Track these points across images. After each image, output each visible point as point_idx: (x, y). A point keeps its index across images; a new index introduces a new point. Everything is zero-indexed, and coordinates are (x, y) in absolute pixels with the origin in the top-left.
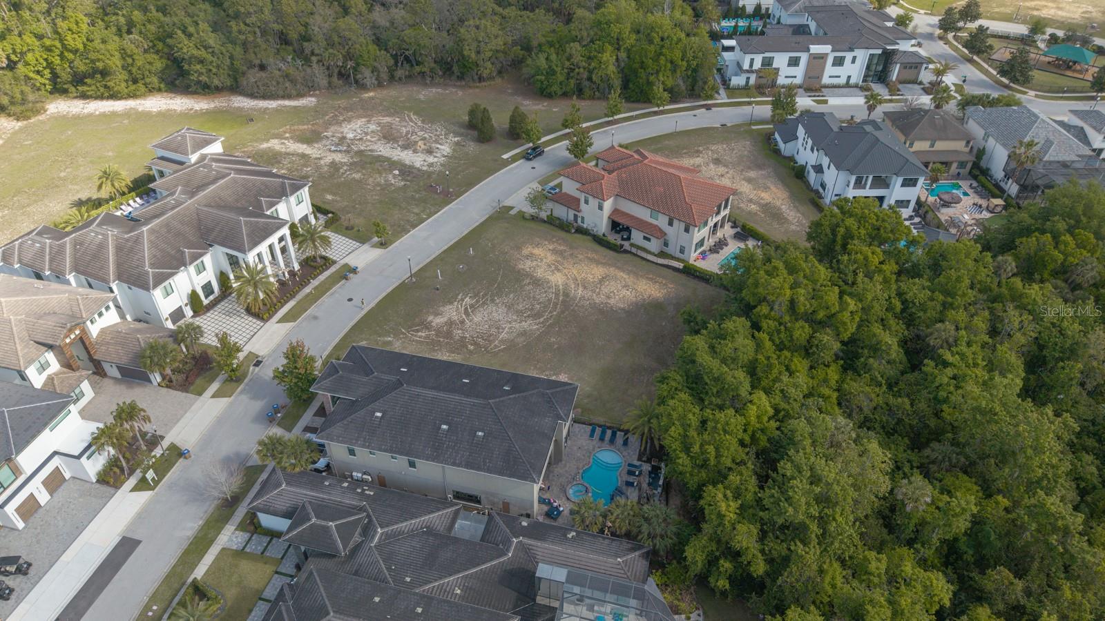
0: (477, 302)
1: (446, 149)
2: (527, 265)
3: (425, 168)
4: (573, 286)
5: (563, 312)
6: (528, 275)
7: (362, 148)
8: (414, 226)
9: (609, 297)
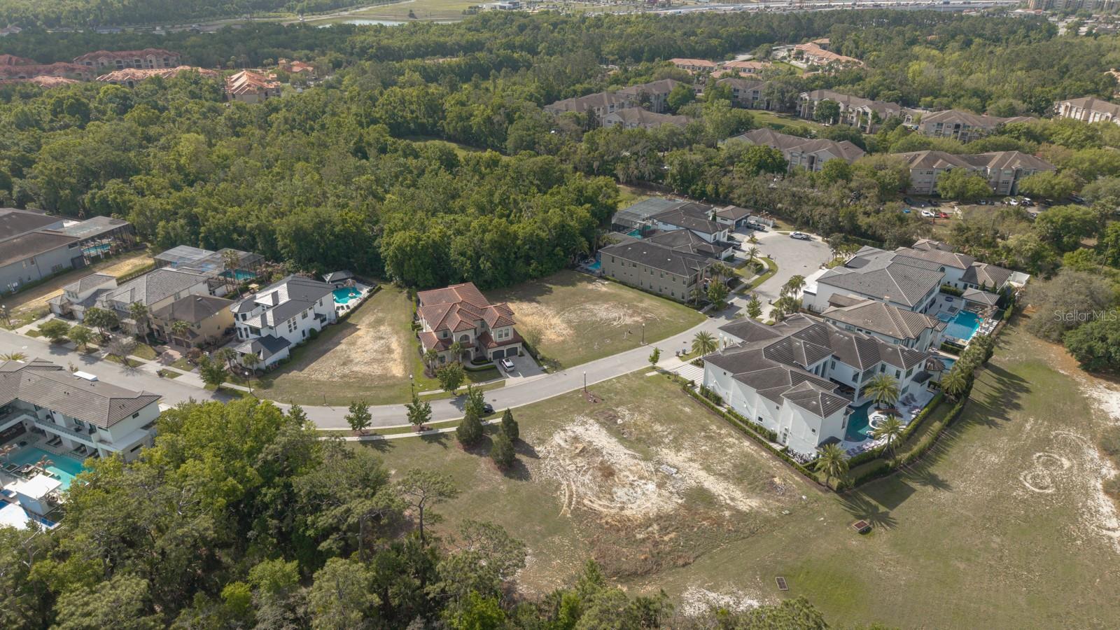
1: (558, 438)
2: (568, 331)
3: (591, 421)
6: (571, 327)
7: (643, 463)
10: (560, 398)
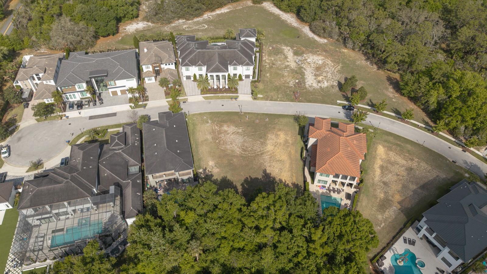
0: (241, 133)
1: (325, 84)
2: (271, 136)
3: (307, 86)
4: (268, 154)
5: (252, 157)
6: (266, 139)
7: (304, 67)
8: (271, 100)
9: (270, 166)
10: (309, 101)
